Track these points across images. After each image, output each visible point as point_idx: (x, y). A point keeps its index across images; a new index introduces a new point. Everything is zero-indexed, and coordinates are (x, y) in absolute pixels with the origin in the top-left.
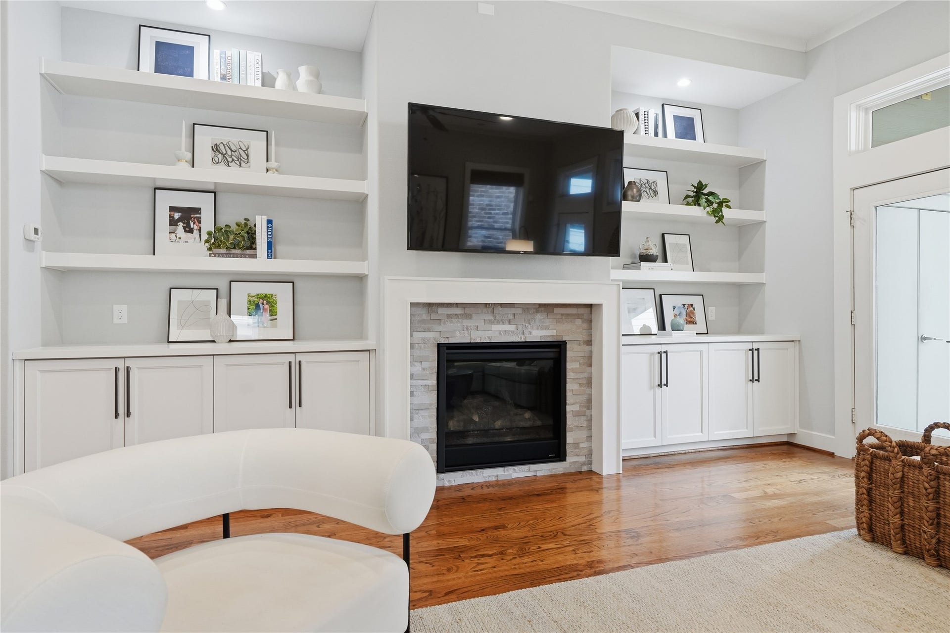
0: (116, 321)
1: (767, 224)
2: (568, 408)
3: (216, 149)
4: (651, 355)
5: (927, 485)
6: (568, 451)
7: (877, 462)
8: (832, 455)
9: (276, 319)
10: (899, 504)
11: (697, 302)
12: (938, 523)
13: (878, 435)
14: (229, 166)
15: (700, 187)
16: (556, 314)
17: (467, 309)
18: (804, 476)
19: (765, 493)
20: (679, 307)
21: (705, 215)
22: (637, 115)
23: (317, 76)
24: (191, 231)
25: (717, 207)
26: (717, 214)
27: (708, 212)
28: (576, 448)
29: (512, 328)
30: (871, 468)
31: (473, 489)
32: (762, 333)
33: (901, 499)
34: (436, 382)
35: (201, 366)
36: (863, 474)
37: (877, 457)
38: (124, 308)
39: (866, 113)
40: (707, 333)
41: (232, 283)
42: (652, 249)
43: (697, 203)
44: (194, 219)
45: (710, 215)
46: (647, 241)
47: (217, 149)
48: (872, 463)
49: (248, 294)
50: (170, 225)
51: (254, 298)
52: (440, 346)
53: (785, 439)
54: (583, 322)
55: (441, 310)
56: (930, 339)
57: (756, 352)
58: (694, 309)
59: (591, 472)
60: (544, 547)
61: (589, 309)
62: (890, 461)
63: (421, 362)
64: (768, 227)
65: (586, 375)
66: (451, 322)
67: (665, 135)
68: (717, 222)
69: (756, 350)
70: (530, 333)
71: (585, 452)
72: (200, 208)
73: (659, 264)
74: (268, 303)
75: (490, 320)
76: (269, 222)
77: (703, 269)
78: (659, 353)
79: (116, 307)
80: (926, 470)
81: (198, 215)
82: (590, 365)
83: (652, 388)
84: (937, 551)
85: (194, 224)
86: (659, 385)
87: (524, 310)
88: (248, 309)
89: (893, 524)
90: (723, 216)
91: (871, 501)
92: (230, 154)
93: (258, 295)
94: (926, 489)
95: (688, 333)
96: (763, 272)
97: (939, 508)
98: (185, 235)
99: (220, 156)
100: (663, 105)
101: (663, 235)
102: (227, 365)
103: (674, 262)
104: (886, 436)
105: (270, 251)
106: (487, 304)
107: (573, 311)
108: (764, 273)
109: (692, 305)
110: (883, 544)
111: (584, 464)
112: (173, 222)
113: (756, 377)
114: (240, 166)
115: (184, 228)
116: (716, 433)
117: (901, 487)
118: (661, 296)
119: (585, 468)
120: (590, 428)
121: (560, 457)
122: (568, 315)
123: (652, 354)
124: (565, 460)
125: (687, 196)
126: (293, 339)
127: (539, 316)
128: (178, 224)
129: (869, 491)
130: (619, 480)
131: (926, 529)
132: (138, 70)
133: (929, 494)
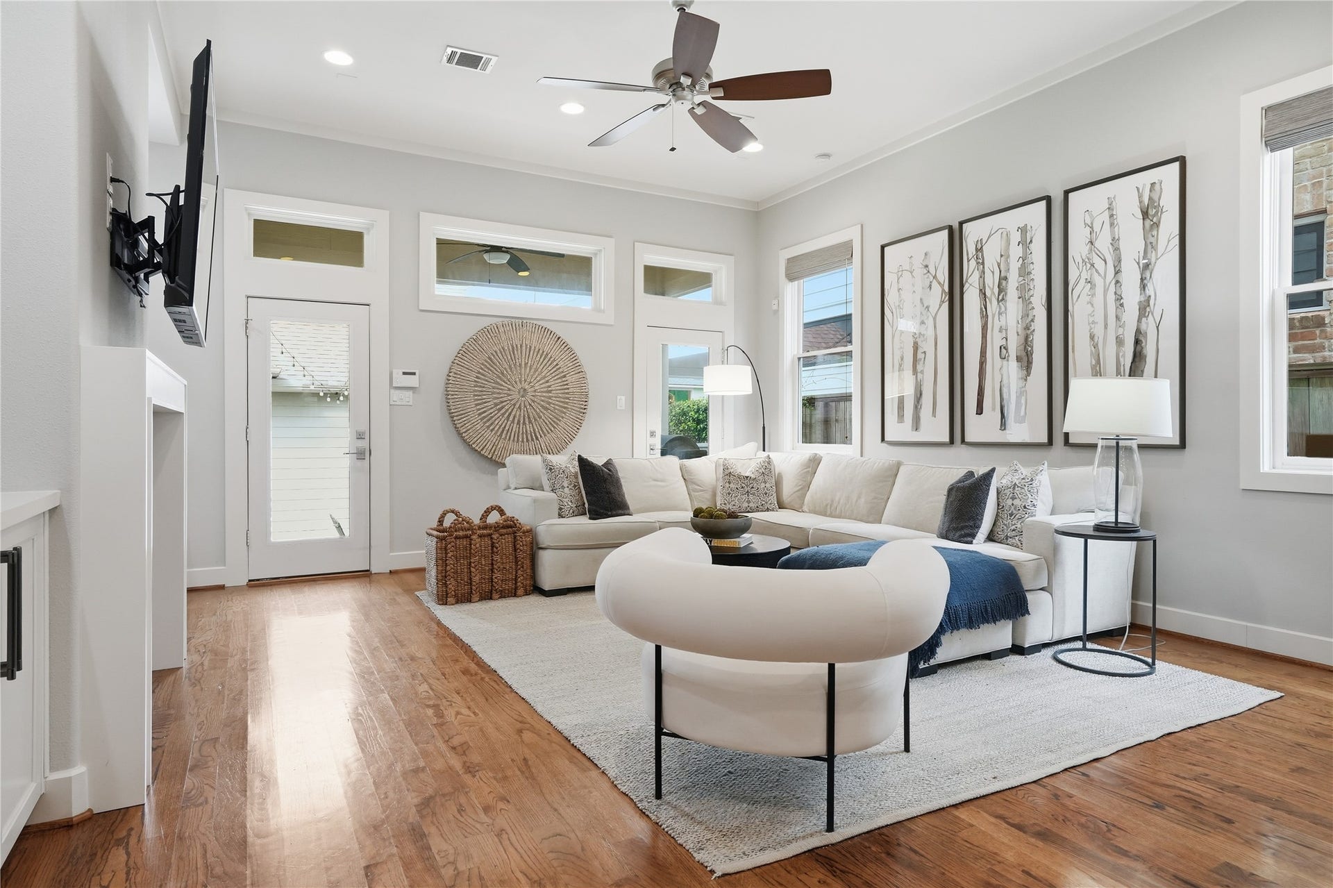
7: (459, 542)
8: (222, 587)
37: (457, 538)
80: (496, 536)
89: (474, 581)
91: (454, 573)
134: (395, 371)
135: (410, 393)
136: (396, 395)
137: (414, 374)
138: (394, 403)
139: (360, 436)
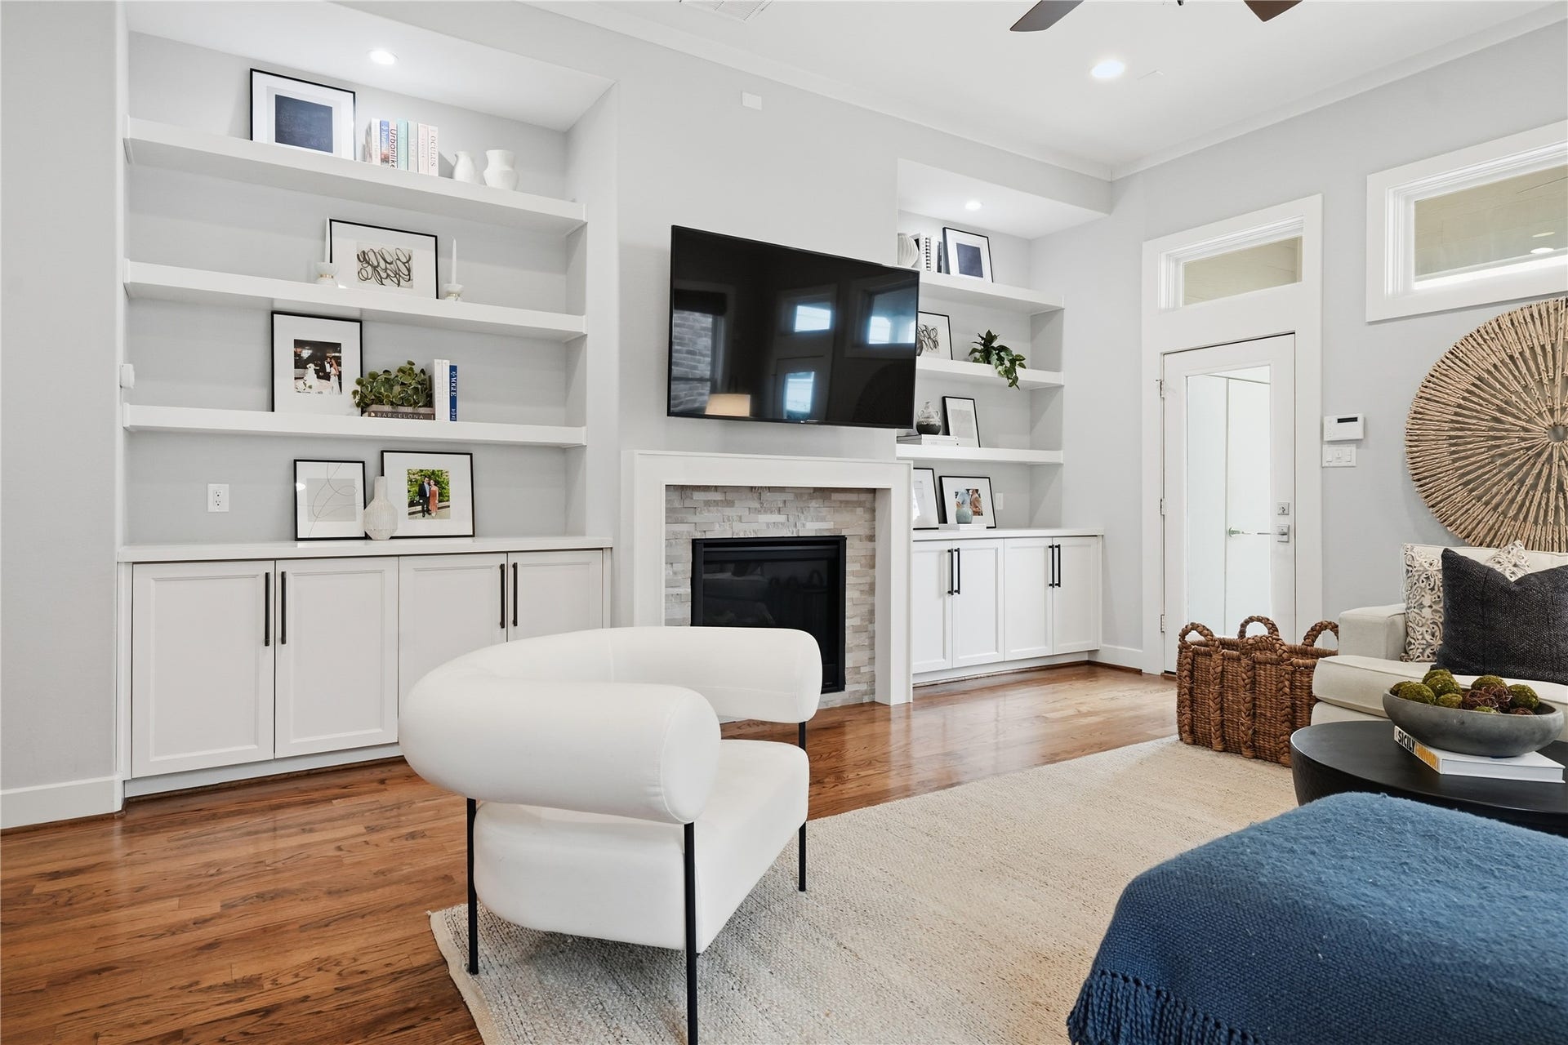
0: (212, 508)
1: (1065, 390)
2: (848, 623)
3: (363, 258)
4: (940, 555)
5: (1244, 676)
6: (847, 677)
7: (1199, 659)
8: (1139, 672)
9: (449, 506)
10: (1219, 699)
11: (982, 486)
12: (1254, 714)
13: (1200, 629)
14: (383, 284)
15: (989, 338)
16: (834, 501)
17: (728, 494)
18: (1114, 694)
19: (1079, 711)
20: (962, 494)
21: (996, 375)
22: (917, 241)
23: (513, 164)
24: (327, 377)
25: (1011, 364)
26: (1009, 372)
27: (999, 372)
28: (856, 673)
29: (782, 518)
30: (1193, 666)
31: (739, 728)
32: (1057, 526)
33: (1221, 694)
34: (690, 590)
35: (380, 572)
36: (1185, 673)
37: (1198, 654)
38: (224, 489)
39: (1177, 265)
40: (995, 527)
41: (384, 453)
42: (933, 417)
43: (987, 360)
44: (331, 359)
45: (1002, 376)
46: (927, 407)
47: (365, 259)
48: (1193, 660)
49: (408, 470)
50: (295, 368)
51: (416, 476)
52: (695, 542)
53: (1086, 658)
54: (864, 511)
55: (697, 496)
56: (1238, 532)
57: (1056, 550)
58: (979, 495)
59: (873, 703)
60: (863, 774)
61: (872, 495)
62: (1211, 656)
63: (672, 564)
64: (1067, 392)
65: (868, 580)
66: (709, 511)
67: (948, 272)
68: (1010, 386)
69: (1056, 547)
70: (804, 525)
71: (867, 678)
72: (340, 344)
73: (940, 437)
74: (437, 483)
75: (756, 509)
76: (453, 369)
77: (993, 445)
78: (949, 551)
79: (212, 487)
80: (1245, 661)
81: (337, 354)
82: (873, 567)
83: (941, 595)
84: (1253, 741)
85: (331, 366)
86: (949, 592)
87: (796, 495)
88: (409, 491)
89: (1213, 720)
90: (1017, 378)
91: (1193, 701)
92: (384, 268)
93: (422, 471)
94: (1244, 680)
95: (977, 527)
96: (1060, 449)
97: (1255, 698)
98: (318, 383)
99: (369, 269)
100: (944, 229)
101: (944, 399)
102: (416, 570)
103: (957, 434)
104: (1208, 630)
105: (453, 410)
106: (752, 487)
107: (853, 497)
108: (1062, 451)
109: (977, 491)
110: (1203, 745)
111: (865, 693)
112: (300, 363)
113: (1056, 582)
114: (399, 285)
115: (317, 372)
116: (1012, 651)
117: (1222, 682)
118: (940, 478)
119: (866, 699)
120: (872, 646)
121: (837, 686)
122: (847, 502)
123: (941, 553)
124: (843, 689)
125: (974, 350)
126: (473, 536)
127: (813, 504)
128: (308, 366)
129: (1191, 690)
130: (908, 710)
131: (1244, 721)
132: (252, 139)
133: (1246, 685)
134: (1326, 419)
135: (1353, 448)
136: (1331, 453)
137: (1355, 419)
138: (1327, 465)
139: (1284, 512)
